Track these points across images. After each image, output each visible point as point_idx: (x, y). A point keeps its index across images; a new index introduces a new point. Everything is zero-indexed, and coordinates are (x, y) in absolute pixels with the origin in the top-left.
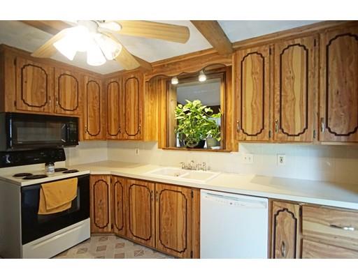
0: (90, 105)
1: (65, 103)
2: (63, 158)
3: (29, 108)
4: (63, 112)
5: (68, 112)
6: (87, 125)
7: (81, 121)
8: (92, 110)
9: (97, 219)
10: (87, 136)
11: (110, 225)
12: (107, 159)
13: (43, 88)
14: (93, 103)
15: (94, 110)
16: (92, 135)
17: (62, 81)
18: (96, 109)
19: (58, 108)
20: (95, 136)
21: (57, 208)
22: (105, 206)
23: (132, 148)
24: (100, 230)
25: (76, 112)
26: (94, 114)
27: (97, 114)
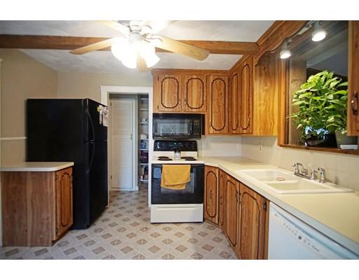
0: (215, 102)
1: (192, 102)
2: (195, 149)
3: (166, 110)
4: (190, 110)
5: (194, 110)
6: (212, 121)
7: (206, 116)
8: (216, 106)
9: (208, 207)
10: (212, 130)
11: (217, 217)
12: (240, 155)
13: (175, 93)
14: (217, 99)
15: (219, 106)
16: (216, 130)
17: (189, 84)
18: (221, 105)
19: (187, 107)
20: (219, 131)
21: (174, 186)
22: (214, 197)
23: (257, 145)
24: (210, 218)
25: (201, 109)
26: (219, 111)
27: (222, 109)
